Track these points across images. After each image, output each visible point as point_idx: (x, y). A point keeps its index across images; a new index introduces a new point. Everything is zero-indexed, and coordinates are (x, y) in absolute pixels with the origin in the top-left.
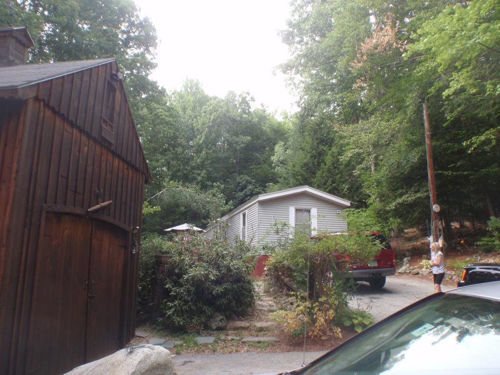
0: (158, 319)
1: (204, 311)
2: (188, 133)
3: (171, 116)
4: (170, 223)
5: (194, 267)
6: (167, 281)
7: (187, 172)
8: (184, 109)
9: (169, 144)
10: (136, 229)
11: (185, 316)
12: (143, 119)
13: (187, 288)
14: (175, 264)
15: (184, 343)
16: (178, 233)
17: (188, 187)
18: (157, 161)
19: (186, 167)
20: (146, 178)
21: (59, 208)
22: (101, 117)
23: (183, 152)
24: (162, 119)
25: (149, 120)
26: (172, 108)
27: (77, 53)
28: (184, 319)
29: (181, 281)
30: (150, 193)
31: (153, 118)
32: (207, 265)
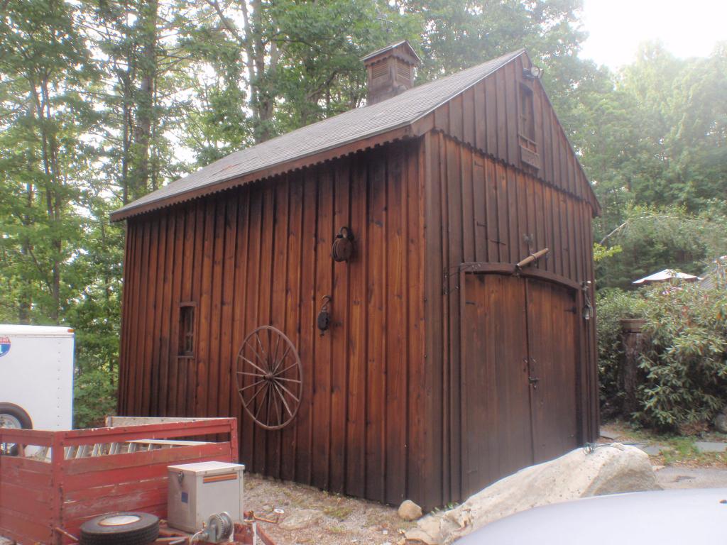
0: (632, 414)
1: (707, 402)
2: (654, 127)
3: (623, 106)
4: (641, 271)
5: (683, 334)
6: (641, 357)
7: (661, 188)
8: (643, 91)
9: (625, 150)
10: (587, 284)
11: (675, 410)
12: (580, 121)
13: (675, 368)
14: (653, 331)
15: (677, 449)
16: (654, 284)
17: (664, 212)
18: (610, 179)
19: (658, 181)
20: (593, 210)
21: (480, 266)
22: (518, 136)
23: (650, 158)
24: (609, 114)
25: (589, 120)
26: (623, 94)
27: (473, 50)
28: (673, 415)
29: (664, 356)
30: (606, 229)
31: (595, 115)
32: (704, 331)
